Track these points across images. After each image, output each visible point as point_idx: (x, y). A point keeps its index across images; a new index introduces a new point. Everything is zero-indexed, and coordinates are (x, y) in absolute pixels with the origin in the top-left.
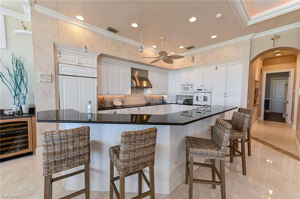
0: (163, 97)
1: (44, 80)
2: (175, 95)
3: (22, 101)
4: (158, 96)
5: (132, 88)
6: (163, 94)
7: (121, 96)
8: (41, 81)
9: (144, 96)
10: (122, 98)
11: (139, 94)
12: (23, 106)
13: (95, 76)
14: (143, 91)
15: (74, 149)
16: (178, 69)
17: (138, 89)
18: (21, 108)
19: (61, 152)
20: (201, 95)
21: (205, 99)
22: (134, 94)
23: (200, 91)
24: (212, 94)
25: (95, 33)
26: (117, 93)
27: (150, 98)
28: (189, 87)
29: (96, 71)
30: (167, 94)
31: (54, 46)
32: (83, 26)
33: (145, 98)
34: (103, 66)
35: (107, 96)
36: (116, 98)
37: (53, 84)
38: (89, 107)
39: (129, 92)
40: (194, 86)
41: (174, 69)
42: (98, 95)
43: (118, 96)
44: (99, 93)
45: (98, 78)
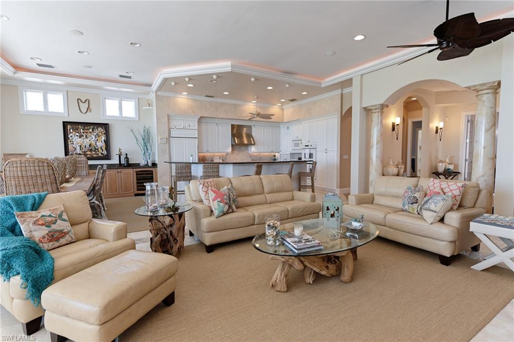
0: (275, 156)
1: (163, 142)
2: (289, 153)
3: (148, 158)
4: (268, 154)
5: (232, 145)
6: (272, 152)
7: (222, 154)
8: (161, 143)
9: (249, 154)
10: (223, 156)
11: (243, 152)
12: (149, 161)
13: (196, 136)
14: (248, 149)
15: (185, 173)
16: (289, 122)
17: (241, 147)
18: (147, 162)
19: (181, 173)
20: (307, 152)
21: (311, 155)
22: (236, 152)
23: (307, 147)
24: (317, 150)
25: (195, 100)
26: (217, 151)
27: (257, 156)
28: (298, 143)
29: (196, 131)
30: (279, 152)
31: (168, 116)
32: (187, 97)
33: (250, 156)
34: (204, 126)
35: (207, 154)
36: (217, 156)
37: (167, 144)
38: (191, 158)
39: (230, 150)
40: (303, 142)
41: (284, 121)
42: (199, 152)
43: (220, 154)
44: (200, 151)
45: (199, 138)
